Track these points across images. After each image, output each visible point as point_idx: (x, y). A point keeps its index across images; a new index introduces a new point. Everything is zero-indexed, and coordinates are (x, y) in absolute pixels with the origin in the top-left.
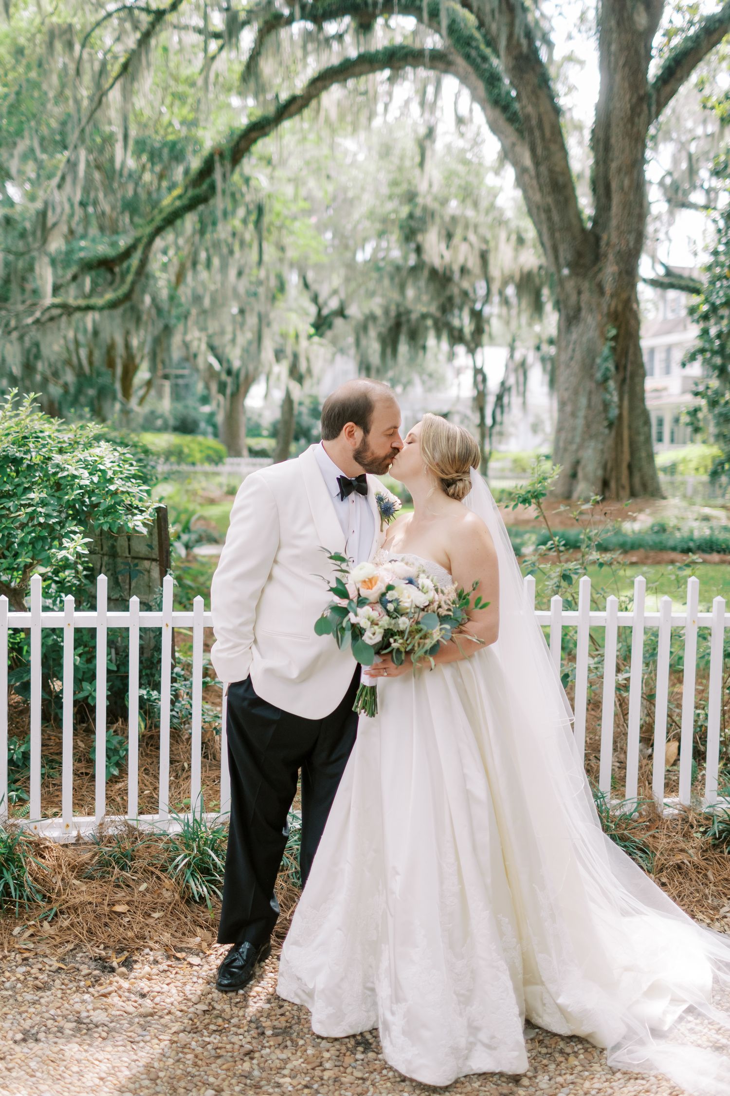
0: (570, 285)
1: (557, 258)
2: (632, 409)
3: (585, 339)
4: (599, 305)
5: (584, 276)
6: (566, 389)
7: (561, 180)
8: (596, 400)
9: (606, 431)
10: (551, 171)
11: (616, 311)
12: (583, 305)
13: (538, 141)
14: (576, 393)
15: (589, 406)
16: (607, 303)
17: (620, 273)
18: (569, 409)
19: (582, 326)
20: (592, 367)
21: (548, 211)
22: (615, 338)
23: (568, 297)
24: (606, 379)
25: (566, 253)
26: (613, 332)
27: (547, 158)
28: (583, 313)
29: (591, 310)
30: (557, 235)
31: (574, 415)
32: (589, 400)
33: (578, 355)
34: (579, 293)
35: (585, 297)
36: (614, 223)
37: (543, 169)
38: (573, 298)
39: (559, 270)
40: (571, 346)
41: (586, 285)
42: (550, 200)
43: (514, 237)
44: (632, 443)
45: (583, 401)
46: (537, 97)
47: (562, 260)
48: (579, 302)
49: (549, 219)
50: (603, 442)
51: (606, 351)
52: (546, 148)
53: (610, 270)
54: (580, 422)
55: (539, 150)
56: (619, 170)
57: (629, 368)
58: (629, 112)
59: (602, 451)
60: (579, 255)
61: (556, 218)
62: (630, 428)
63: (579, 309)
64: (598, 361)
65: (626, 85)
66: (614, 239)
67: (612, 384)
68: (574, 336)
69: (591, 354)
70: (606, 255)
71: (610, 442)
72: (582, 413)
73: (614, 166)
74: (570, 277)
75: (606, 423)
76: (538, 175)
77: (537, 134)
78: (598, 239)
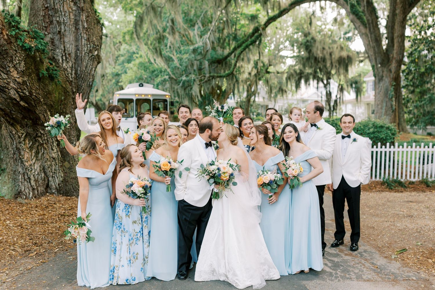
0: (380, 70)
1: (376, 62)
2: (399, 107)
3: (385, 86)
4: (390, 75)
5: (385, 67)
6: (379, 101)
7: (378, 39)
8: (389, 104)
9: (392, 113)
10: (375, 36)
11: (395, 78)
12: (384, 75)
13: (372, 27)
14: (382, 102)
15: (386, 106)
16: (392, 75)
17: (397, 67)
18: (380, 107)
19: (384, 81)
20: (387, 94)
21: (374, 48)
22: (394, 86)
23: (379, 73)
24: (392, 98)
25: (379, 60)
26: (395, 83)
27: (374, 32)
28: (384, 78)
29: (387, 77)
30: (377, 55)
31: (381, 108)
32: (386, 104)
33: (383, 90)
34: (383, 72)
35: (385, 73)
36: (395, 52)
37: (373, 35)
38: (381, 74)
39: (377, 65)
40: (380, 88)
41: (385, 70)
42: (374, 44)
44: (399, 117)
45: (384, 104)
46: (371, 14)
47: (378, 62)
48: (383, 75)
49: (374, 50)
50: (391, 116)
51: (392, 89)
52: (374, 29)
53: (393, 66)
54: (384, 111)
55: (372, 30)
56: (398, 36)
57: (398, 94)
58: (402, 20)
59: (391, 119)
60: (383, 60)
61: (376, 50)
62: (398, 112)
63: (383, 77)
64: (389, 92)
65: (402, 12)
66: (395, 56)
67: (394, 99)
68: (381, 85)
69: (387, 90)
70: (392, 61)
71: (392, 117)
72: (384, 108)
73: (396, 35)
74: (380, 67)
75: (392, 111)
76: (371, 37)
77: (371, 25)
78: (388, 55)
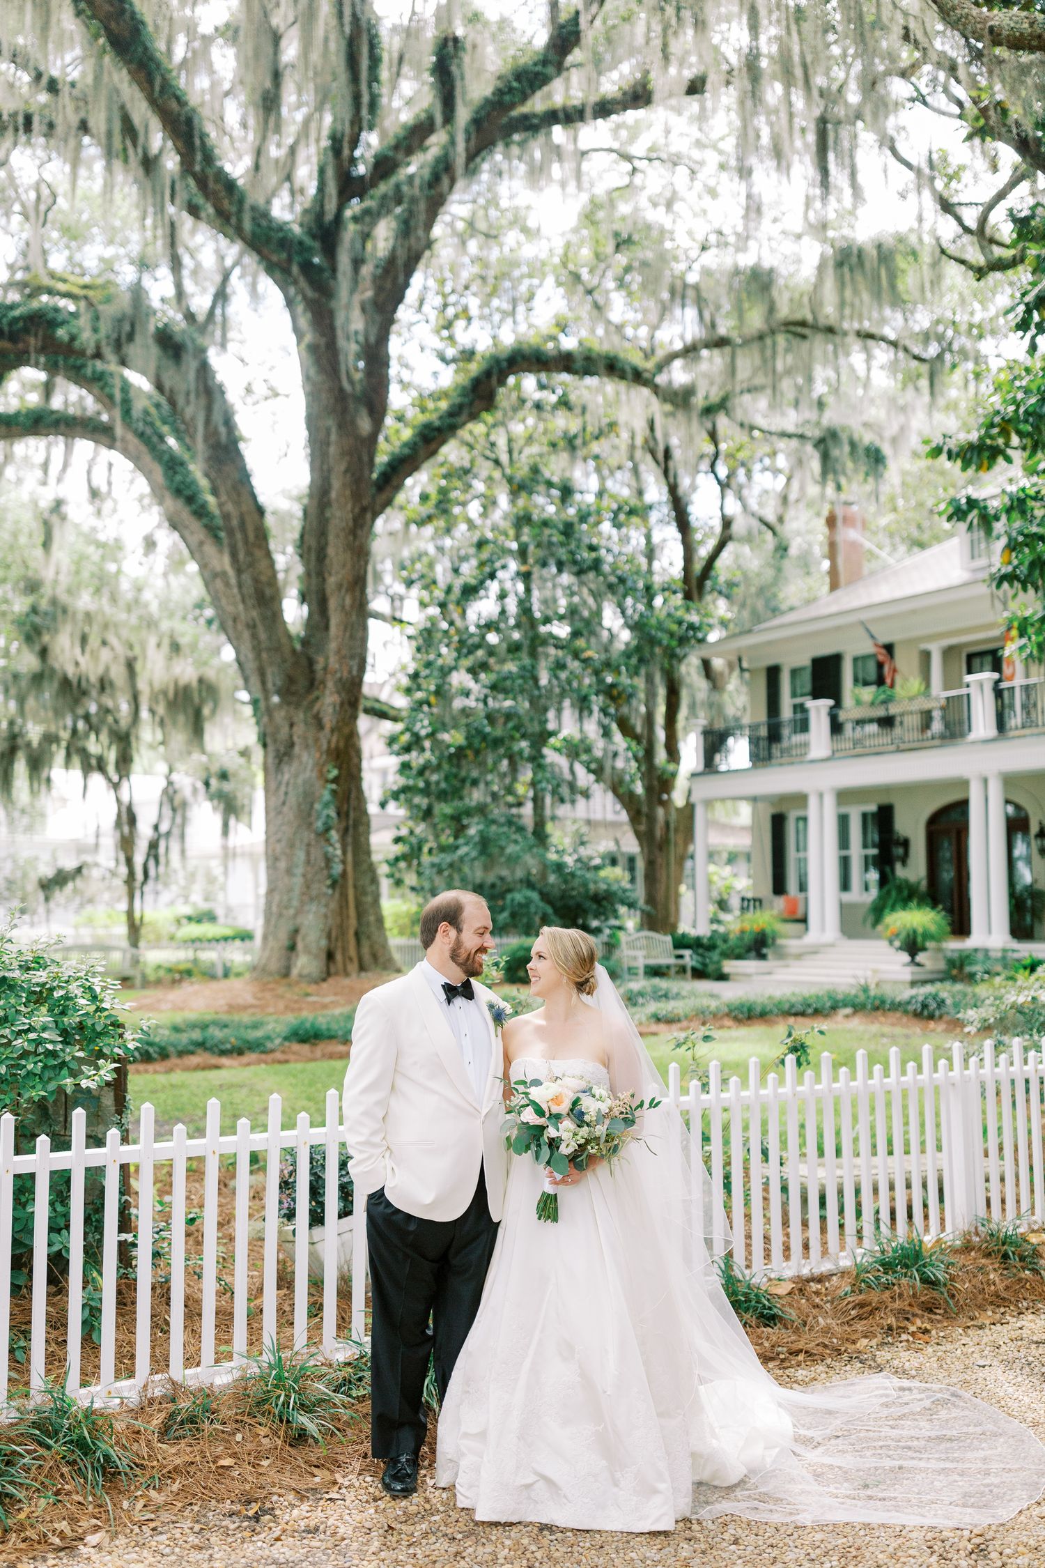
0: (280, 716)
1: (263, 683)
2: (356, 864)
3: (300, 781)
4: (317, 740)
5: (298, 706)
6: (279, 841)
7: (268, 592)
8: (316, 854)
9: (330, 891)
10: (256, 581)
11: (337, 748)
12: (295, 739)
13: (240, 545)
14: (292, 845)
15: (308, 862)
16: (327, 738)
17: (342, 704)
18: (282, 865)
19: (295, 764)
20: (309, 815)
21: (252, 626)
22: (335, 780)
23: (277, 729)
24: (327, 830)
25: (274, 677)
26: (335, 773)
27: (251, 565)
28: (297, 749)
29: (307, 747)
30: (264, 655)
31: (289, 872)
32: (308, 854)
33: (292, 800)
34: (292, 725)
35: (299, 730)
36: (333, 646)
37: (246, 577)
38: (285, 731)
39: (267, 698)
40: (283, 789)
41: (300, 716)
42: (254, 613)
43: (166, 642)
44: (358, 905)
45: (301, 855)
46: (239, 495)
47: (270, 685)
48: (291, 736)
49: (254, 636)
50: (326, 906)
51: (327, 796)
52: (249, 553)
53: (329, 700)
54: (298, 881)
55: (241, 556)
56: (340, 586)
57: (352, 815)
58: (351, 523)
59: (326, 916)
60: (291, 680)
61: (263, 636)
62: (355, 887)
63: (292, 745)
64: (317, 806)
65: (348, 492)
66: (333, 663)
67: (334, 835)
68: (286, 776)
69: (308, 798)
70: (323, 682)
71: (334, 905)
72: (299, 871)
73: (332, 581)
74: (280, 706)
75: (329, 882)
76: (240, 586)
77: (239, 536)
78: (311, 662)
